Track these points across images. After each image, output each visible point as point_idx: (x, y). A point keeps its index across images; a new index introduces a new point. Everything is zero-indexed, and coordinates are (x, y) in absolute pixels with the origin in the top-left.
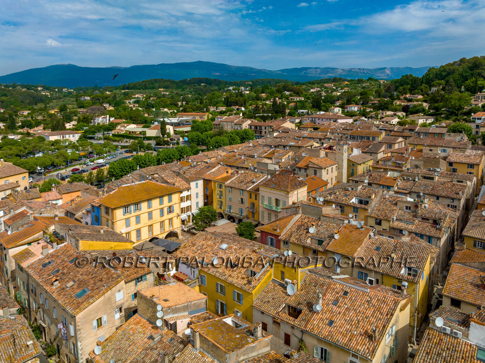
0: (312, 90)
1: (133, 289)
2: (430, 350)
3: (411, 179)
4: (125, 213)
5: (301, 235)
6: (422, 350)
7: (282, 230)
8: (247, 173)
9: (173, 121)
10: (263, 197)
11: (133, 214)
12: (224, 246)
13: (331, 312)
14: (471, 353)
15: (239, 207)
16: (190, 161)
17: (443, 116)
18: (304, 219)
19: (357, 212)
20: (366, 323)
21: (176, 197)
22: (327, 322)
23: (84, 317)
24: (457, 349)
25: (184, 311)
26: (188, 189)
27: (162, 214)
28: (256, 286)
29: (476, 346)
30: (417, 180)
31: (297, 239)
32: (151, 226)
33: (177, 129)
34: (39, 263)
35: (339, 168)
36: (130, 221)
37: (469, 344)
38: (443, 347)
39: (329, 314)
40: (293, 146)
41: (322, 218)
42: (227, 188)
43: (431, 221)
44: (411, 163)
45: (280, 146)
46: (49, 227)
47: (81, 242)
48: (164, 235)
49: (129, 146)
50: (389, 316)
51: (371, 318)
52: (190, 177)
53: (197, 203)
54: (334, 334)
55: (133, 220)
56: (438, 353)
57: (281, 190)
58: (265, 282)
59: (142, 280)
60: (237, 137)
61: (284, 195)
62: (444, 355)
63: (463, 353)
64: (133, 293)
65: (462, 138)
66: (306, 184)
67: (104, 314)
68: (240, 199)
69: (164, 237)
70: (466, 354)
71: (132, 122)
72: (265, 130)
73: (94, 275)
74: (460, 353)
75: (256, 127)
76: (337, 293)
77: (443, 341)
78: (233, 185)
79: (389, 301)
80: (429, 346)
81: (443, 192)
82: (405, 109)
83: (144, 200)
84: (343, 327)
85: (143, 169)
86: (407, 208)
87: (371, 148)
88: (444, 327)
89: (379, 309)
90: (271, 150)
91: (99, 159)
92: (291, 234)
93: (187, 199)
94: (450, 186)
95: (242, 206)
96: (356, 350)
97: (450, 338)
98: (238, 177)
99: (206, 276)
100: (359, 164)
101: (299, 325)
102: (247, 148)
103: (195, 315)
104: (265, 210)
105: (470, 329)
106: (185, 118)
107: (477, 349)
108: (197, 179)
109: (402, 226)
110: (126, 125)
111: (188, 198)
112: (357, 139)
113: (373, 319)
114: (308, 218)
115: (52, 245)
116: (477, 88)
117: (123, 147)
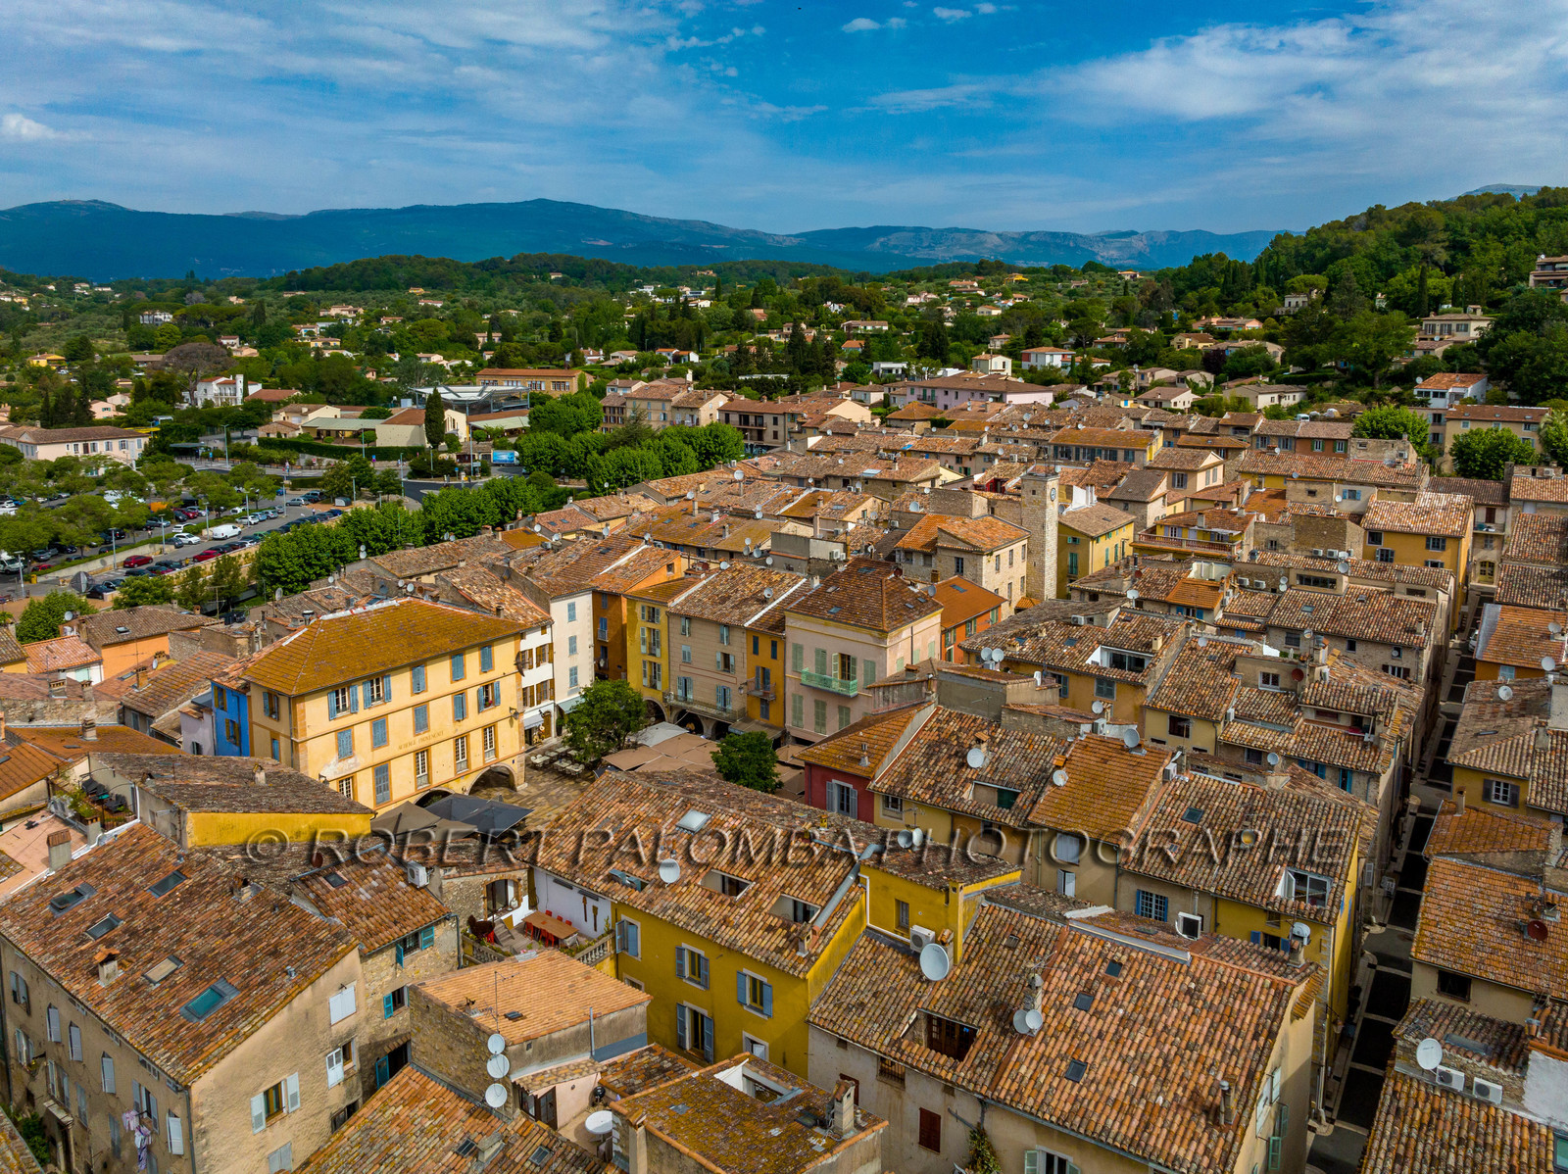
0: (911, 300)
1: (389, 978)
2: (1407, 1146)
3: (1264, 586)
4: (336, 709)
5: (940, 774)
6: (1380, 1148)
7: (878, 760)
8: (740, 571)
9: (465, 396)
10: (798, 649)
11: (364, 713)
12: (696, 820)
13: (1074, 1032)
14: (1534, 1151)
15: (716, 683)
16: (537, 528)
17: (1329, 384)
18: (948, 722)
19: (1110, 694)
20: (1191, 1065)
21: (504, 654)
22: (1063, 1068)
23: (221, 1088)
24: (1490, 1140)
25: (578, 1049)
26: (544, 625)
27: (460, 713)
28: (817, 955)
29: (1548, 1127)
30: (1283, 588)
31: (929, 787)
32: (422, 754)
33: (480, 424)
34: (36, 895)
35: (1034, 552)
36: (351, 737)
37: (1526, 1122)
38: (1447, 1136)
39: (1068, 1040)
40: (874, 480)
41: (1006, 718)
42: (674, 620)
43: (1345, 721)
44: (1256, 533)
45: (831, 481)
46: (70, 765)
47: (192, 820)
48: (468, 783)
49: (320, 479)
50: (1262, 1040)
51: (1206, 1047)
52: (548, 584)
53: (574, 672)
54: (1091, 1108)
55: (363, 734)
56: (1432, 1156)
57: (859, 625)
58: (844, 940)
59: (416, 946)
60: (689, 449)
61: (870, 640)
62: (1451, 1161)
63: (1512, 1154)
64: (389, 992)
65: (1401, 455)
66: (936, 606)
67: (291, 1071)
68: (719, 657)
69: (468, 788)
70: (1520, 1157)
71: (324, 397)
72: (775, 428)
73: (247, 935)
74: (1501, 1153)
75: (744, 418)
76: (1087, 967)
77: (1443, 1117)
78: (695, 611)
79: (1258, 989)
80: (1401, 1134)
81: (1368, 626)
82: (1212, 362)
83: (398, 664)
84: (1119, 1083)
85: (379, 559)
86: (1266, 678)
87: (1125, 487)
88: (1444, 1069)
89: (1228, 1018)
90: (806, 493)
91: (218, 522)
92: (909, 771)
93: (541, 659)
94: (1385, 605)
95: (727, 679)
96: (1171, 1159)
97: (1463, 1105)
98: (711, 583)
99: (638, 924)
100: (1093, 538)
101: (970, 1081)
102: (725, 488)
103: (611, 1060)
104: (803, 692)
105: (1529, 1072)
106: (504, 387)
107: (1551, 1136)
108: (572, 591)
109: (1258, 739)
110: (305, 410)
111: (545, 654)
112: (1077, 458)
113: (1212, 1051)
114: (960, 717)
115: (82, 831)
116: (1426, 298)
117: (299, 483)
